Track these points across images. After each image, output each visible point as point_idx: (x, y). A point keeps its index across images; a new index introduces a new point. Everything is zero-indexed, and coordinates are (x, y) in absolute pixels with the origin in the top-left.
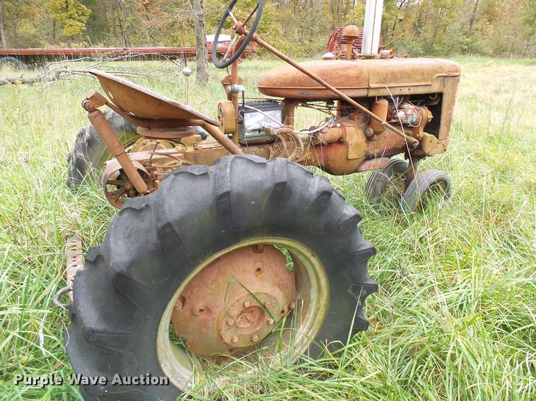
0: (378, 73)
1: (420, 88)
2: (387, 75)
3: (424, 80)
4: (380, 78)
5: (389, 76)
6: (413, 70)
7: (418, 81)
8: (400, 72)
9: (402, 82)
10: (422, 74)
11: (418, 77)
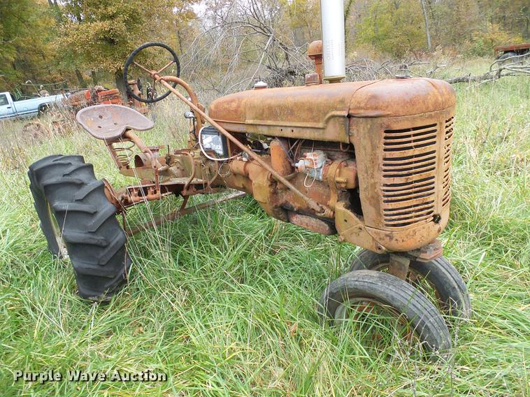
0: (254, 107)
1: (308, 131)
2: (263, 111)
3: (313, 119)
4: (256, 113)
5: (266, 112)
6: (296, 104)
7: (304, 120)
8: (279, 106)
9: (282, 120)
10: (310, 110)
11: (304, 115)
